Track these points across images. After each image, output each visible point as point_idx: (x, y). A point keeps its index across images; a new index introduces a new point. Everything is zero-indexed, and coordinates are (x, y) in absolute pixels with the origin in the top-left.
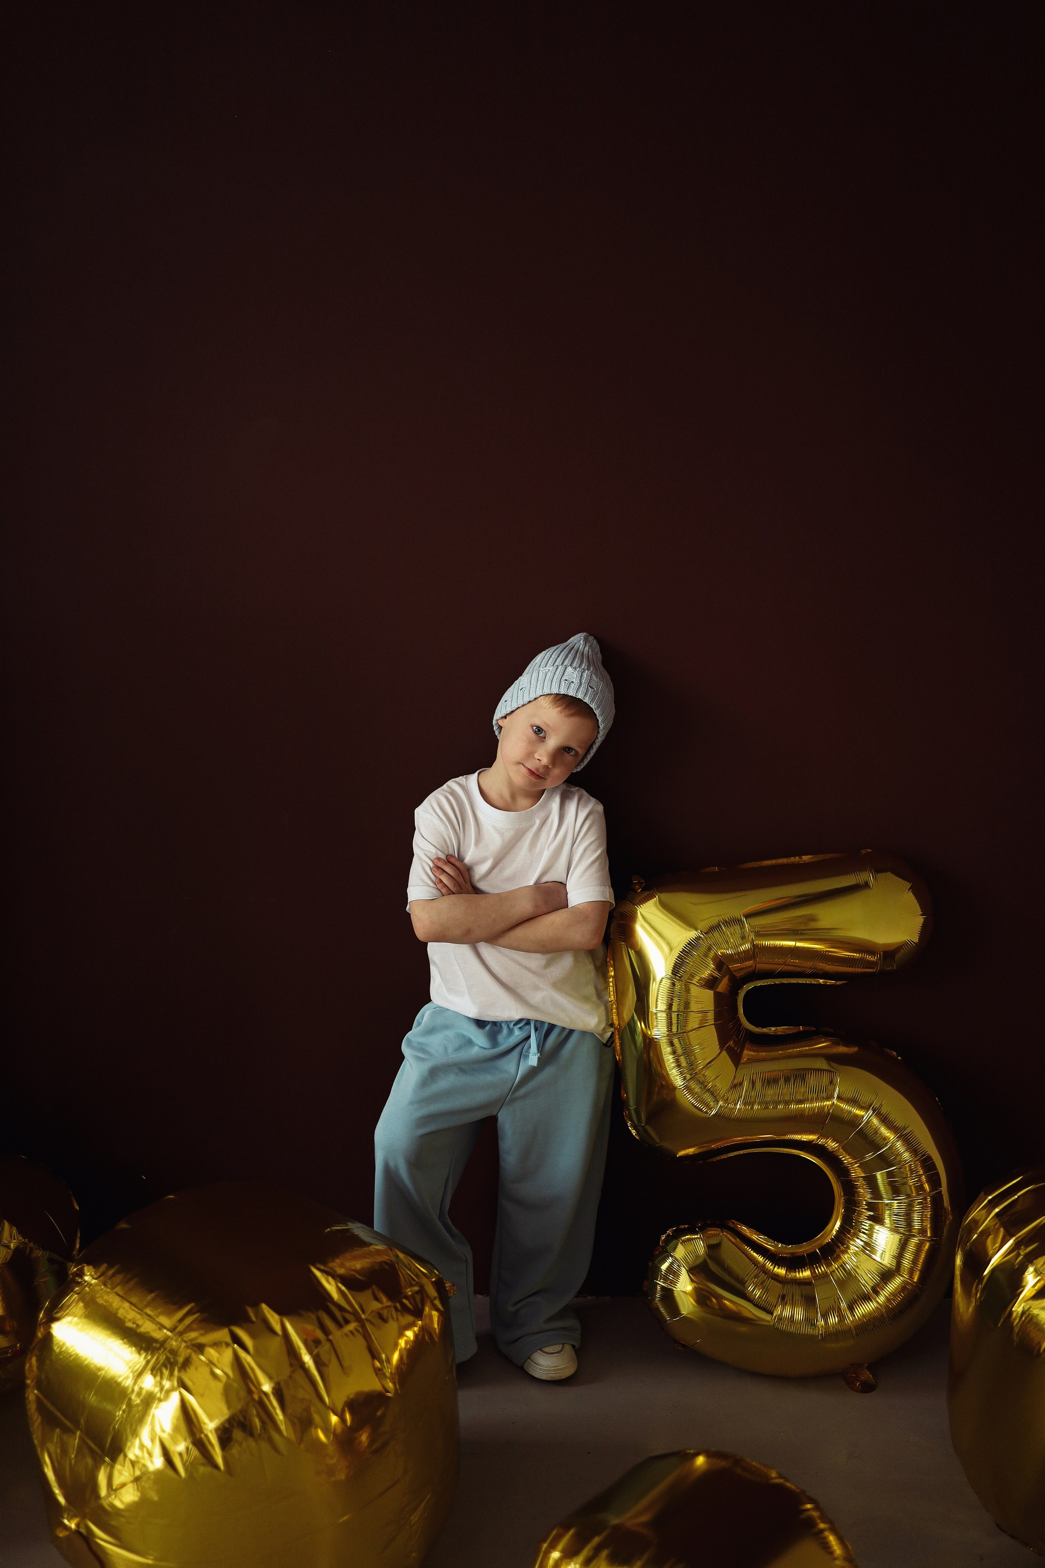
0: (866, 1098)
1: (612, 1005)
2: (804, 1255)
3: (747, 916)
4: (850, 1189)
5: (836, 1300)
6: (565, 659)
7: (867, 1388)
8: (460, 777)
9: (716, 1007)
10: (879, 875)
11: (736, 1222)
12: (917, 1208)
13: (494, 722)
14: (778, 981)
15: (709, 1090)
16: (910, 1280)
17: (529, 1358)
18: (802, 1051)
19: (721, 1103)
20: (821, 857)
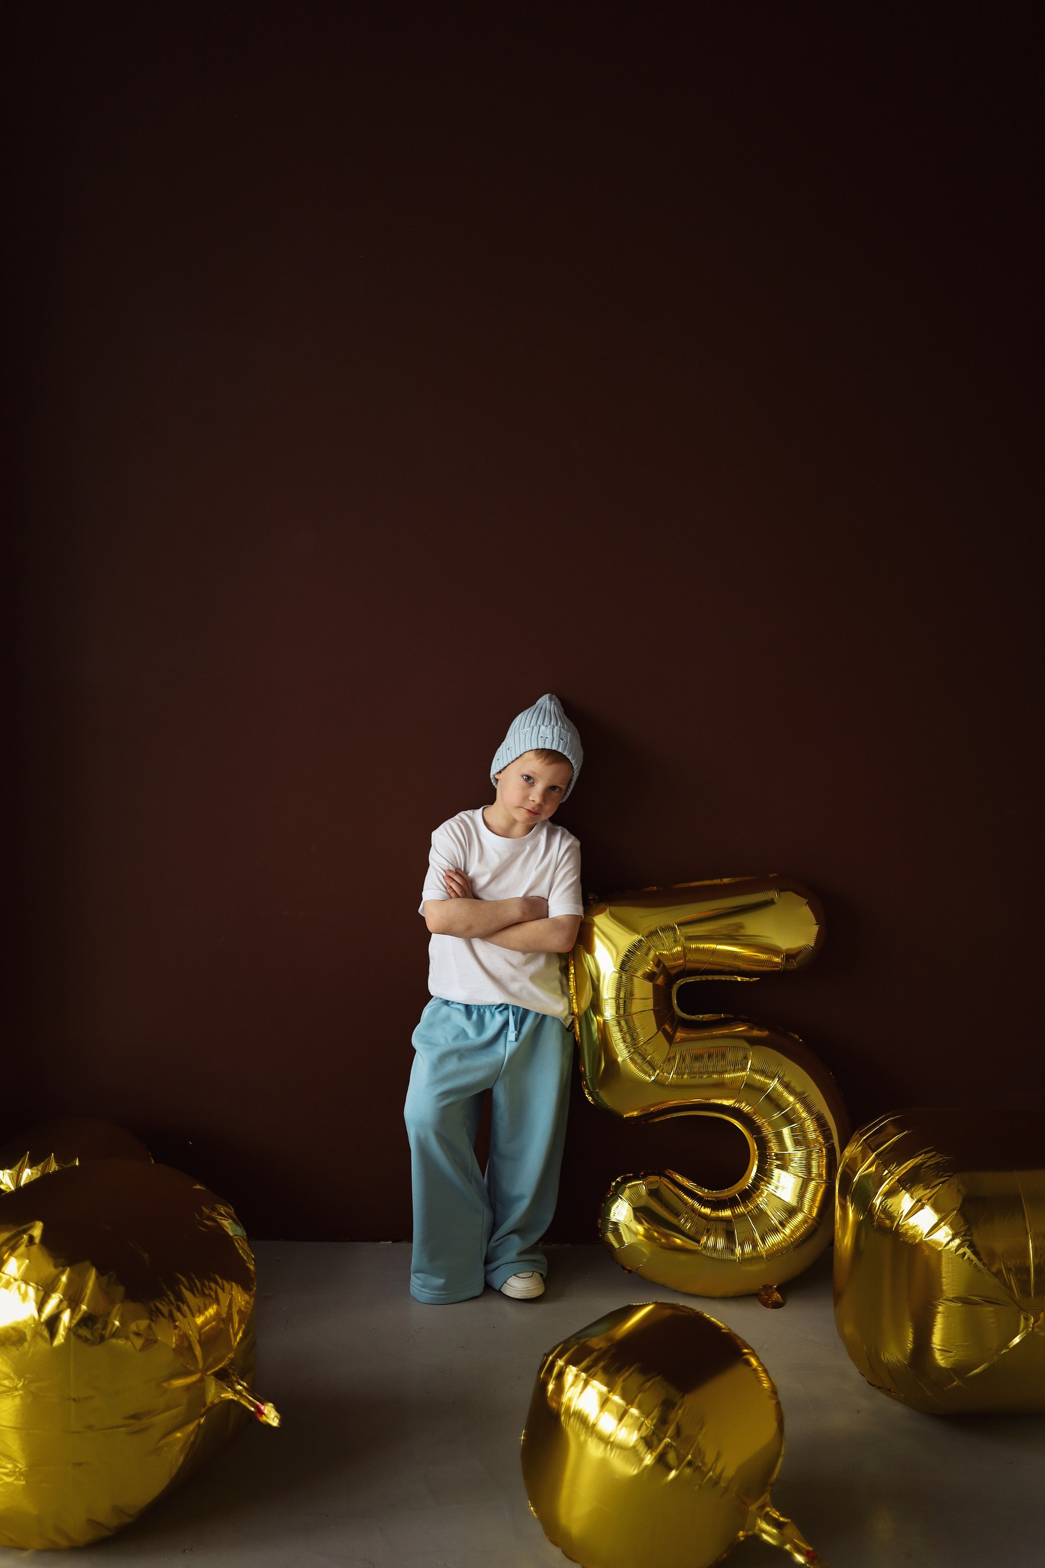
0: (773, 1069)
1: (573, 996)
2: (726, 1199)
3: (680, 924)
4: (763, 1144)
5: (751, 1231)
6: (537, 720)
7: (777, 1305)
8: (469, 811)
9: (654, 996)
10: (783, 894)
11: (671, 1172)
12: (815, 1156)
13: (491, 777)
14: (704, 978)
15: (648, 1062)
16: (809, 1214)
17: (505, 1282)
18: (723, 1033)
19: (658, 1071)
20: (738, 879)
